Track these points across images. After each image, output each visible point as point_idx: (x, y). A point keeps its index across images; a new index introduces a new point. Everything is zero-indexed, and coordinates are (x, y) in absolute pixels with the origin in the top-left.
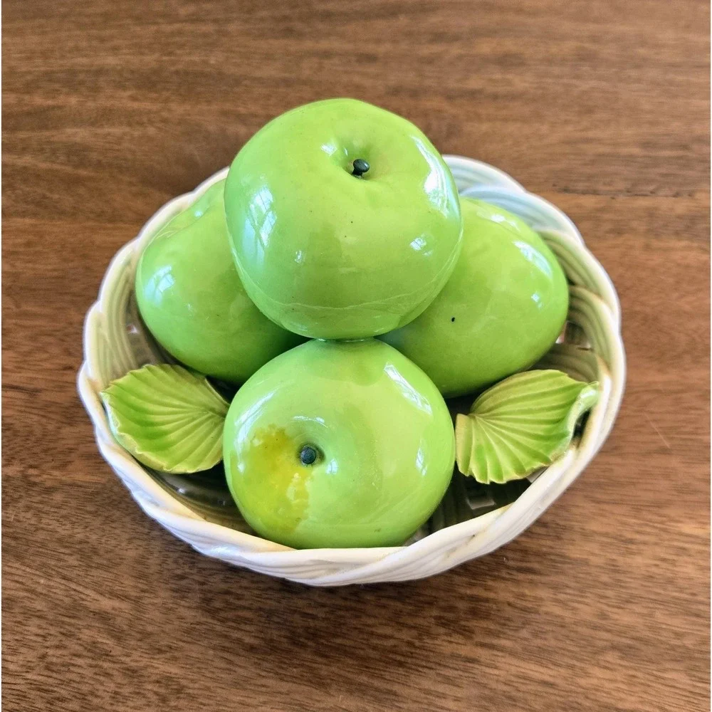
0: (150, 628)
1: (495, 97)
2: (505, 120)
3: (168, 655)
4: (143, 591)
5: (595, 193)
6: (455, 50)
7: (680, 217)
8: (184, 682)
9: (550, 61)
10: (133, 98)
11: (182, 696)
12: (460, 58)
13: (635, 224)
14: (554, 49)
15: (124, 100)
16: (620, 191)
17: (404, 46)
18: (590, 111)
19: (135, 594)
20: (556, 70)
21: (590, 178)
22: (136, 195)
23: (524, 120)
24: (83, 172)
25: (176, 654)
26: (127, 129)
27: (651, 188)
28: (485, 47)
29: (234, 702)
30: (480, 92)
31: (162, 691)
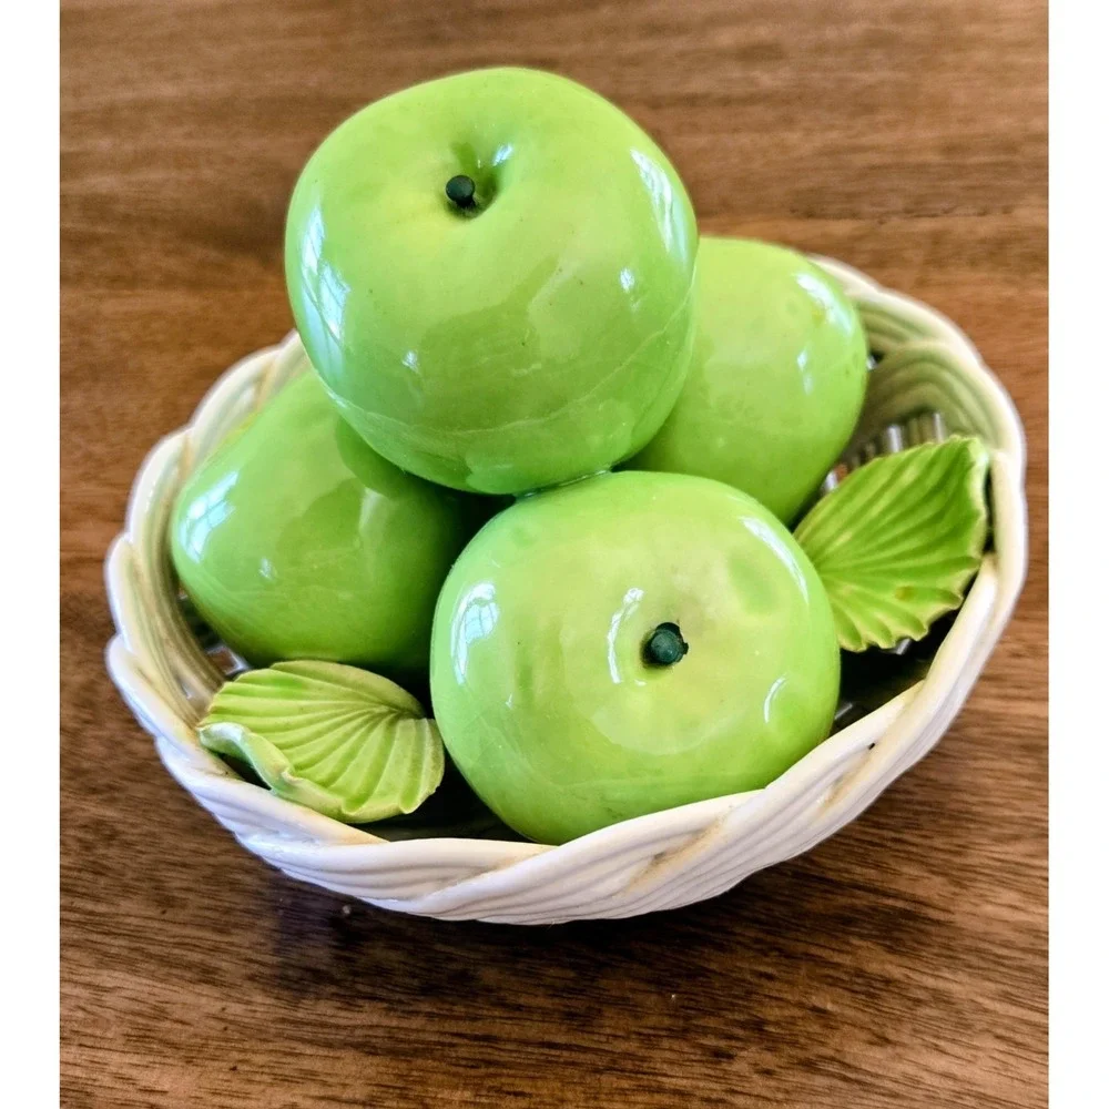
0: (86, 765)
1: (726, 101)
2: (736, 130)
3: (105, 796)
4: (87, 722)
5: (854, 216)
6: (678, 44)
7: (983, 241)
8: (120, 827)
9: (821, 49)
10: (189, 135)
11: (114, 842)
12: (682, 55)
13: (909, 254)
14: (830, 33)
15: (176, 138)
16: (895, 213)
17: (601, 45)
18: (870, 109)
19: (75, 725)
20: (828, 60)
21: (850, 196)
22: (168, 253)
23: (764, 128)
24: (101, 229)
25: (116, 795)
26: (174, 174)
27: (945, 205)
28: (726, 38)
29: (185, 850)
30: (706, 96)
31: (90, 837)
